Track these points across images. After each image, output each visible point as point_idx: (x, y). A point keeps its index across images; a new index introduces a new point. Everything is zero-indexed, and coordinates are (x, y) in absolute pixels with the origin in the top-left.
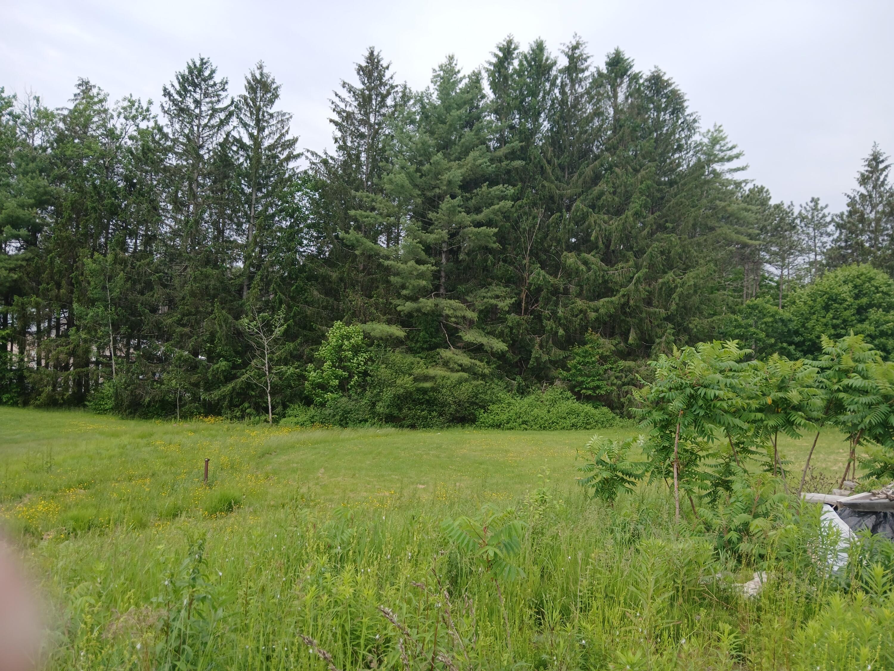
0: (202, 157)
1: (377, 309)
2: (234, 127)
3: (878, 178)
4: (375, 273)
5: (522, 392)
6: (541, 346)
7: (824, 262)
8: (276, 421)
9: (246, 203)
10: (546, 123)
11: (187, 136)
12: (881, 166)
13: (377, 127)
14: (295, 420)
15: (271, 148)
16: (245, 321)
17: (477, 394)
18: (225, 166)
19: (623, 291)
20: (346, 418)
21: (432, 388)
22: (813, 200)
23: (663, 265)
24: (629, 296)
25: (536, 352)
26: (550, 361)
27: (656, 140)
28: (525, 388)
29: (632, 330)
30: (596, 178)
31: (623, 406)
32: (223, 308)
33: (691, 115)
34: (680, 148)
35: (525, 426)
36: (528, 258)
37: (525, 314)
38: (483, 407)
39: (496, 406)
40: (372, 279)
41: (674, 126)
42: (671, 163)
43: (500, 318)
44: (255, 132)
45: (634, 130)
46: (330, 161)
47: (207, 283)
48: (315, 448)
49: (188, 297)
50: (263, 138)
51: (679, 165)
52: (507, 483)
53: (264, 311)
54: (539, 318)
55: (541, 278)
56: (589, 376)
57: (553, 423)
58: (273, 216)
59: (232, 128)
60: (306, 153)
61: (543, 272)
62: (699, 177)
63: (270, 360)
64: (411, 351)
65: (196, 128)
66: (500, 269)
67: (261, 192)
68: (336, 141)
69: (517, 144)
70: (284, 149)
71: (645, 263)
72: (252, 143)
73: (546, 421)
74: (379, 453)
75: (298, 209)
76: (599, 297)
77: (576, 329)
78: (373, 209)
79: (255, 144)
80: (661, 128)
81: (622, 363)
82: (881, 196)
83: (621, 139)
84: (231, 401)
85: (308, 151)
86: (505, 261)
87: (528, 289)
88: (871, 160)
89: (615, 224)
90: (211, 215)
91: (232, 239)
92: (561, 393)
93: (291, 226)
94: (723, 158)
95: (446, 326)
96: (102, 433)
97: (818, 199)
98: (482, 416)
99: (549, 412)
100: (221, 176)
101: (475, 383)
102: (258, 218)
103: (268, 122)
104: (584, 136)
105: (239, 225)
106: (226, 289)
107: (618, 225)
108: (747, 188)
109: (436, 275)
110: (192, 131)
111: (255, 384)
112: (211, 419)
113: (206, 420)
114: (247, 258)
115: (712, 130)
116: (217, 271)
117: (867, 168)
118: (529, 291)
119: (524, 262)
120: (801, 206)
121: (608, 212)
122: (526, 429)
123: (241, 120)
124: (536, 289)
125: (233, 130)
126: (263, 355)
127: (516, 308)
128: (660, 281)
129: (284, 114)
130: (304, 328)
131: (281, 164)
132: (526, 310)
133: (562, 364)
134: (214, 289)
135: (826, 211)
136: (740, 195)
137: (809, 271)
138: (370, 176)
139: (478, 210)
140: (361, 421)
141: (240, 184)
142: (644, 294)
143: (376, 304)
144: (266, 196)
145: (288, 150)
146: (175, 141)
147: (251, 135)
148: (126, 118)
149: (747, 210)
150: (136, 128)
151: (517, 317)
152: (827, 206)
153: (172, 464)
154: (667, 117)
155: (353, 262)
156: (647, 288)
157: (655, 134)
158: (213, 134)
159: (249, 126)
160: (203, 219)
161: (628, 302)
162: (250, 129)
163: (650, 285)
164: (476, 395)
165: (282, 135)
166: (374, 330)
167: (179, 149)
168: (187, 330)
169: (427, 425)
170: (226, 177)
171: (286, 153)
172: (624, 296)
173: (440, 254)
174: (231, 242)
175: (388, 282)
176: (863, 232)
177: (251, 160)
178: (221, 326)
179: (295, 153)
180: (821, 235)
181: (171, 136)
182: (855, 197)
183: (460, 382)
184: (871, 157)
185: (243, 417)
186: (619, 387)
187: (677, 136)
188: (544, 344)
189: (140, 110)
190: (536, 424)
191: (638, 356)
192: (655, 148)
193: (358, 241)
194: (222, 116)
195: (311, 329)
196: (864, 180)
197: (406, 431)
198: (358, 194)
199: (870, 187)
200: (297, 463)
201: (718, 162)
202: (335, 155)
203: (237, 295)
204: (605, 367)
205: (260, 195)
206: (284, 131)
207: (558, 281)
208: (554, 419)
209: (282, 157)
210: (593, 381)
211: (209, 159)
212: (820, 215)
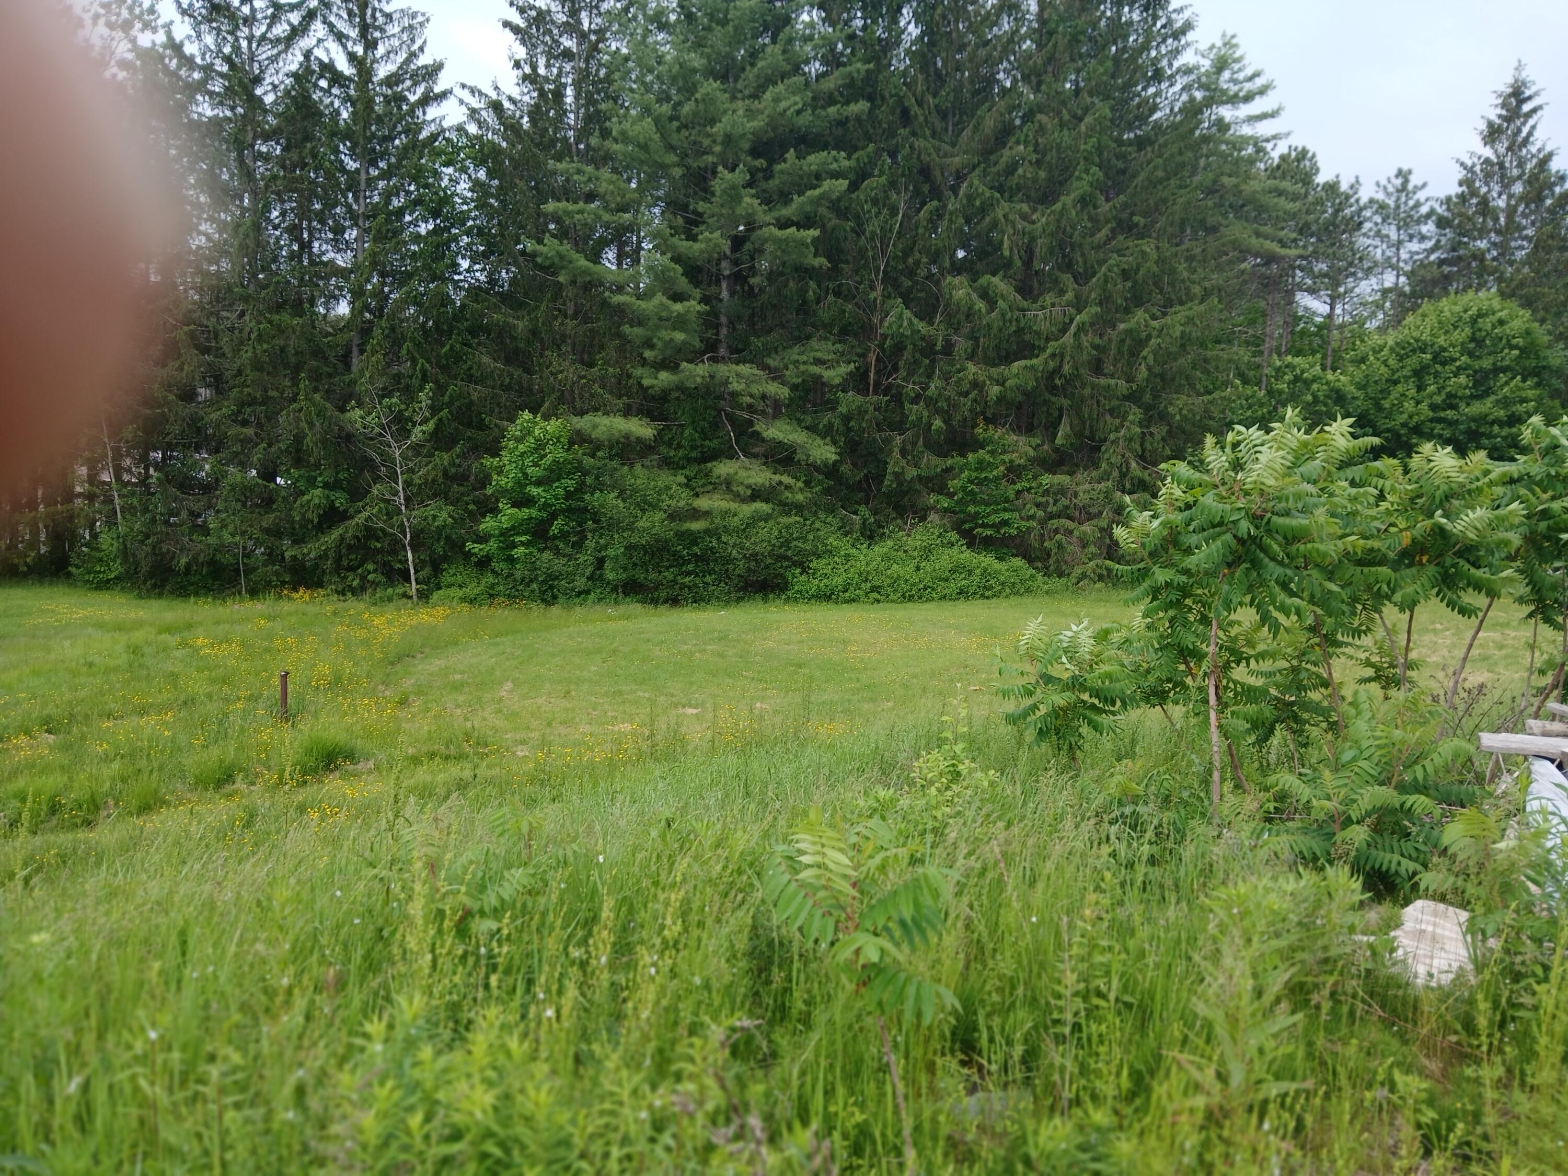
0: (260, 100)
1: (603, 387)
2: (320, 41)
3: (1519, 130)
4: (598, 319)
5: (871, 535)
6: (903, 452)
7: (1407, 289)
8: (424, 596)
9: (349, 190)
10: (911, 27)
11: (228, 59)
12: (1526, 108)
13: (593, 38)
14: (460, 593)
15: (392, 80)
16: (356, 414)
17: (787, 541)
18: (304, 118)
19: (1052, 346)
20: (551, 587)
21: (707, 532)
22: (1400, 173)
23: (1126, 299)
24: (1062, 356)
25: (895, 463)
26: (920, 478)
27: (1116, 59)
28: (874, 527)
29: (1065, 419)
30: (1005, 133)
31: (1049, 556)
32: (316, 390)
33: (1180, 11)
34: (1158, 76)
35: (875, 595)
36: (880, 288)
37: (876, 392)
38: (800, 564)
39: (824, 561)
40: (591, 330)
41: (1148, 34)
42: (1139, 106)
43: (829, 401)
44: (359, 50)
45: (1075, 40)
46: (506, 104)
47: (282, 343)
48: (497, 644)
49: (248, 371)
50: (375, 61)
51: (1155, 108)
52: (849, 701)
53: (389, 395)
54: (898, 399)
55: (905, 323)
56: (987, 504)
57: (925, 588)
58: (400, 212)
59: (314, 42)
60: (458, 91)
61: (907, 314)
62: (1192, 131)
63: (407, 484)
64: (668, 465)
65: (244, 44)
66: (829, 307)
67: (378, 167)
68: (517, 65)
69: (859, 68)
70: (416, 84)
71: (1093, 295)
72: (354, 71)
73: (914, 585)
74: (615, 651)
75: (447, 200)
76: (1007, 358)
77: (965, 419)
78: (590, 197)
79: (359, 73)
80: (1126, 37)
81: (1047, 479)
82: (1521, 165)
83: (1050, 60)
84: (338, 560)
85: (464, 86)
86: (837, 294)
87: (881, 346)
88: (1510, 95)
89: (1042, 219)
90: (283, 214)
91: (325, 259)
92: (940, 535)
93: (436, 231)
94: (1236, 95)
95: (731, 418)
96: (100, 625)
97: (1410, 172)
98: (800, 581)
99: (918, 569)
100: (299, 136)
101: (785, 520)
102: (374, 217)
103: (382, 30)
104: (982, 53)
105: (339, 231)
106: (318, 353)
107: (1047, 224)
108: (1276, 152)
109: (710, 321)
110: (237, 48)
111: (382, 530)
112: (303, 594)
113: (295, 595)
114: (357, 294)
115: (1219, 43)
116: (301, 321)
117: (1499, 111)
118: (883, 350)
119: (873, 295)
120: (1378, 184)
121: (1027, 199)
122: (878, 601)
123: (331, 26)
124: (896, 345)
125: (317, 45)
126: (393, 477)
127: (858, 381)
128: (1122, 326)
129: (414, 16)
130: (469, 425)
131: (412, 112)
132: (877, 384)
133: (938, 484)
134: (297, 353)
135: (1421, 196)
136: (1262, 166)
137: (1379, 306)
138: (583, 134)
139: (785, 197)
140: (579, 594)
141: (337, 152)
142: (1089, 352)
143: (602, 378)
144: (386, 175)
145: (423, 85)
146: (208, 69)
147: (352, 57)
148: (111, 26)
149: (1280, 193)
150: (130, 46)
151: (860, 398)
152: (1424, 185)
153: (224, 681)
154: (1136, 16)
155: (554, 299)
156: (1097, 340)
157: (1114, 49)
158: (279, 54)
159: (347, 37)
160: (269, 221)
161: (1061, 367)
162: (350, 44)
163: (1101, 336)
164: (786, 543)
165: (413, 55)
166: (595, 426)
167: (217, 86)
168: (249, 431)
169: (699, 599)
170: (308, 138)
171: (420, 90)
172: (1053, 356)
173: (718, 282)
174: (325, 264)
175: (620, 335)
176: (1483, 233)
177: (353, 105)
178: (311, 425)
179: (437, 89)
180: (1411, 237)
181: (198, 60)
182: (1474, 165)
183: (756, 519)
184: (1510, 90)
185: (363, 589)
186: (1043, 523)
187: (1153, 53)
188: (909, 447)
189: (137, 11)
190: (895, 591)
191: (1077, 466)
192: (1113, 76)
193: (562, 257)
194: (295, 18)
195: (482, 426)
196: (1492, 134)
197: (663, 609)
198: (561, 166)
199: (1502, 148)
200: (462, 673)
201: (1227, 103)
202: (515, 92)
203: (340, 365)
204: (1018, 486)
205: (374, 172)
206: (415, 47)
207: (936, 331)
208: (927, 581)
209: (413, 98)
210: (996, 512)
211: (275, 103)
212: (1411, 203)
